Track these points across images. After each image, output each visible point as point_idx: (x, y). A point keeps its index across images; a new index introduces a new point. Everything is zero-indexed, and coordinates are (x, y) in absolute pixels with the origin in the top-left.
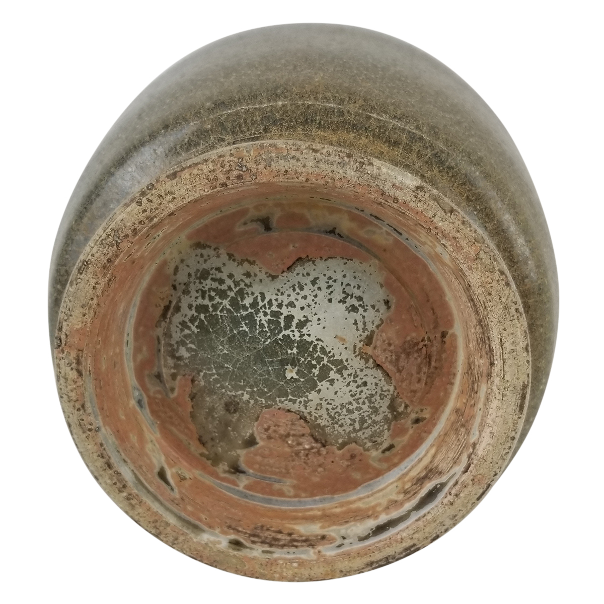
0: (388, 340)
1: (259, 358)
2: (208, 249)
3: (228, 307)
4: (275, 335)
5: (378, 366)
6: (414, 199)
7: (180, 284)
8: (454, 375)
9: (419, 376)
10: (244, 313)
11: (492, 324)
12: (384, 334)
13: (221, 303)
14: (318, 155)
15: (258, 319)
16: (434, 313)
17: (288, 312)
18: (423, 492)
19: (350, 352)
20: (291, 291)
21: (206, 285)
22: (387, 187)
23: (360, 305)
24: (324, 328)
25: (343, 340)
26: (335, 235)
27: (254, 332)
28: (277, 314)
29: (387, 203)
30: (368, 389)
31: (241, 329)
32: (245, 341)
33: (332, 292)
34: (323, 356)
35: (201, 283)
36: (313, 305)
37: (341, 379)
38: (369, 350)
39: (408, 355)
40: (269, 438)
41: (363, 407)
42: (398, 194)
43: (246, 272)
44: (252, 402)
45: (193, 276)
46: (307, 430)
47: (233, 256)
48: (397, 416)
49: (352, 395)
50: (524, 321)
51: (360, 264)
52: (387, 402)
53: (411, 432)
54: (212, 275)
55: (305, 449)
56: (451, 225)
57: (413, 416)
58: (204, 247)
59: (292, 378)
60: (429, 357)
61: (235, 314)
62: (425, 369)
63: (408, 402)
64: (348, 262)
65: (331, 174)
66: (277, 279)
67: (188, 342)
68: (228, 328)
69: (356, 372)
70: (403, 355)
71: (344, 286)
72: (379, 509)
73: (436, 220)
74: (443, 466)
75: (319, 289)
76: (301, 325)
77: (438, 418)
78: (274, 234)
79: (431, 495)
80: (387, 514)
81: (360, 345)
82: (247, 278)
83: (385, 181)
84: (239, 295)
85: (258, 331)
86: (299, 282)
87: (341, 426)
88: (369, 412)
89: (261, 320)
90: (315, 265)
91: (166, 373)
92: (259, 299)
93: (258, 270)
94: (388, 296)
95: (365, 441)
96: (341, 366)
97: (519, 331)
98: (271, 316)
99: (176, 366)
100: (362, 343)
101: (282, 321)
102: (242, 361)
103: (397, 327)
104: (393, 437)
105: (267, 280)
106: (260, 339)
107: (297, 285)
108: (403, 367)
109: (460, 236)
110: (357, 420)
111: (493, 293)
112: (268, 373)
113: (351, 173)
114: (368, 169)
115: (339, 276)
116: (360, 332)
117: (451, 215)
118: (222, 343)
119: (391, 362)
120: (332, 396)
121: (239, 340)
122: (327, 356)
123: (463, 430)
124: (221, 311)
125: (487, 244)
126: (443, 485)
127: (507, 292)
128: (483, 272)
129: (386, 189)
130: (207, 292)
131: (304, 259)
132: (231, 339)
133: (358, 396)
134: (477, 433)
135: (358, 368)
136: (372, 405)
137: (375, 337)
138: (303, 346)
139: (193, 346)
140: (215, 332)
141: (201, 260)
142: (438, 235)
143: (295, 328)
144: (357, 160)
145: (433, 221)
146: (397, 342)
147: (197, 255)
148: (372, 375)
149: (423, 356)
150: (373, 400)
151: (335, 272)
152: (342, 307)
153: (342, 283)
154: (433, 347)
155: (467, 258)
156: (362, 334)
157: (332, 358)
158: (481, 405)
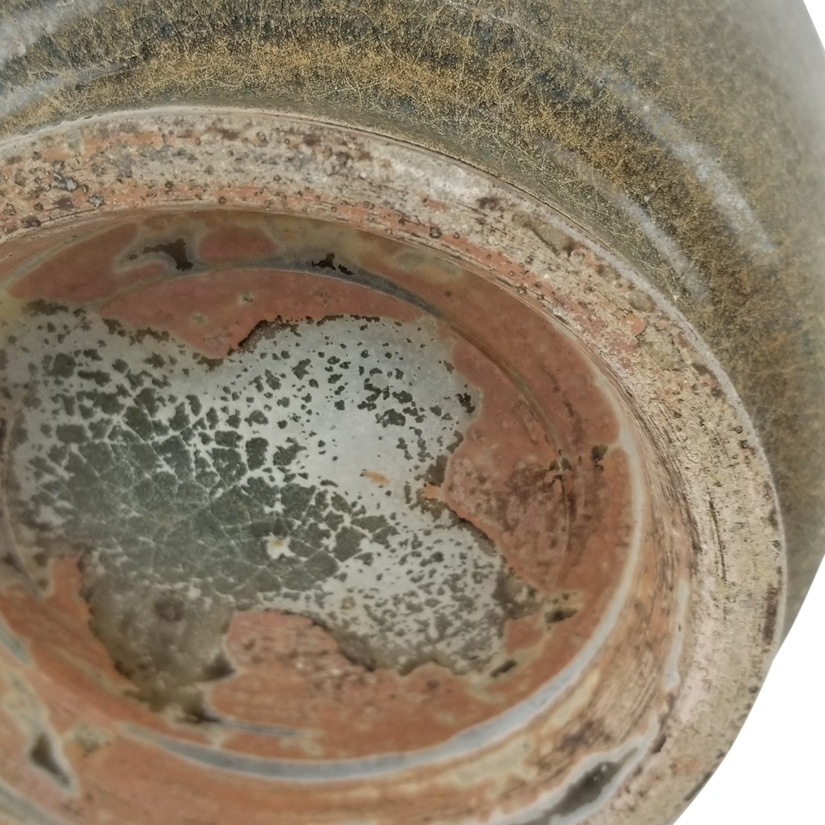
0: (476, 471)
1: (206, 523)
2: (61, 314)
3: (125, 428)
4: (232, 479)
5: (462, 522)
6: (478, 227)
7: (16, 386)
8: (629, 528)
9: (552, 534)
10: (160, 439)
11: (689, 474)
12: (466, 462)
13: (109, 422)
14: (237, 144)
15: (191, 450)
16: (572, 413)
17: (254, 432)
18: (575, 774)
19: (398, 501)
20: (252, 391)
21: (71, 386)
22: (411, 206)
23: (407, 410)
24: (335, 458)
25: (379, 479)
26: (334, 268)
27: (187, 474)
28: (228, 439)
29: (415, 238)
30: (446, 567)
31: (159, 470)
32: (170, 493)
33: (341, 388)
34: (340, 513)
35: (58, 383)
36: (305, 417)
37: (386, 553)
38: (439, 494)
39: (524, 497)
40: (257, 661)
41: (441, 598)
42: (439, 218)
43: (150, 356)
44: (208, 601)
45: (41, 371)
46: (331, 644)
47: (119, 325)
48: (514, 611)
49: (414, 580)
50: (762, 465)
51: (396, 327)
52: (490, 586)
53: (547, 636)
54: (80, 365)
55: (332, 677)
56: (572, 278)
57: (549, 608)
58: (52, 309)
59: (282, 556)
60: (570, 499)
61: (142, 441)
62: (563, 521)
63: (534, 584)
64: (369, 324)
65: (274, 186)
66: (221, 367)
67: (55, 496)
68: (132, 469)
69: (416, 537)
70: (513, 499)
71: (366, 374)
72: (491, 795)
73: (534, 269)
74: (613, 723)
75: (313, 383)
76: (284, 457)
77: (603, 610)
78: (201, 277)
79: (591, 786)
80: (507, 811)
81: (417, 486)
82: (155, 366)
83: (405, 192)
84: (145, 402)
85: (194, 474)
86: (267, 372)
87: (401, 634)
88: (453, 606)
89: (196, 453)
90: (298, 335)
91: (24, 554)
92: (188, 410)
93: (177, 350)
94: (466, 386)
95: (453, 658)
96: (382, 530)
97: (751, 486)
98: (218, 443)
99: (40, 542)
100: (422, 481)
101: (241, 450)
102: (172, 530)
103: (494, 446)
104: (511, 646)
105: (199, 370)
106: (201, 489)
107: (265, 378)
108: (517, 521)
109: (595, 300)
110: (432, 622)
111: (685, 413)
112: (231, 551)
113: (321, 181)
114: (361, 168)
115: (353, 356)
116: (415, 460)
117: (569, 255)
118: (124, 498)
119: (489, 512)
120: (374, 583)
121: (157, 492)
122: (350, 511)
123: (648, 656)
124: (111, 437)
125: (662, 311)
126: (613, 769)
127: (716, 409)
128: (657, 372)
129: (409, 209)
130: (76, 400)
131: (272, 323)
132: (143, 490)
133: (426, 580)
134: (676, 675)
135: (420, 530)
136: (459, 594)
137: (448, 467)
138: (296, 498)
139: (67, 505)
140: (104, 477)
141: (52, 337)
142: (543, 299)
143: (272, 464)
144: (331, 149)
145: (528, 271)
146: (497, 474)
147: (40, 328)
148: (452, 540)
149: (557, 498)
150: (460, 584)
151: (343, 346)
152: (368, 416)
153: (362, 370)
154: (576, 477)
155: (616, 344)
156: (419, 463)
157: (360, 516)
158: (680, 617)
